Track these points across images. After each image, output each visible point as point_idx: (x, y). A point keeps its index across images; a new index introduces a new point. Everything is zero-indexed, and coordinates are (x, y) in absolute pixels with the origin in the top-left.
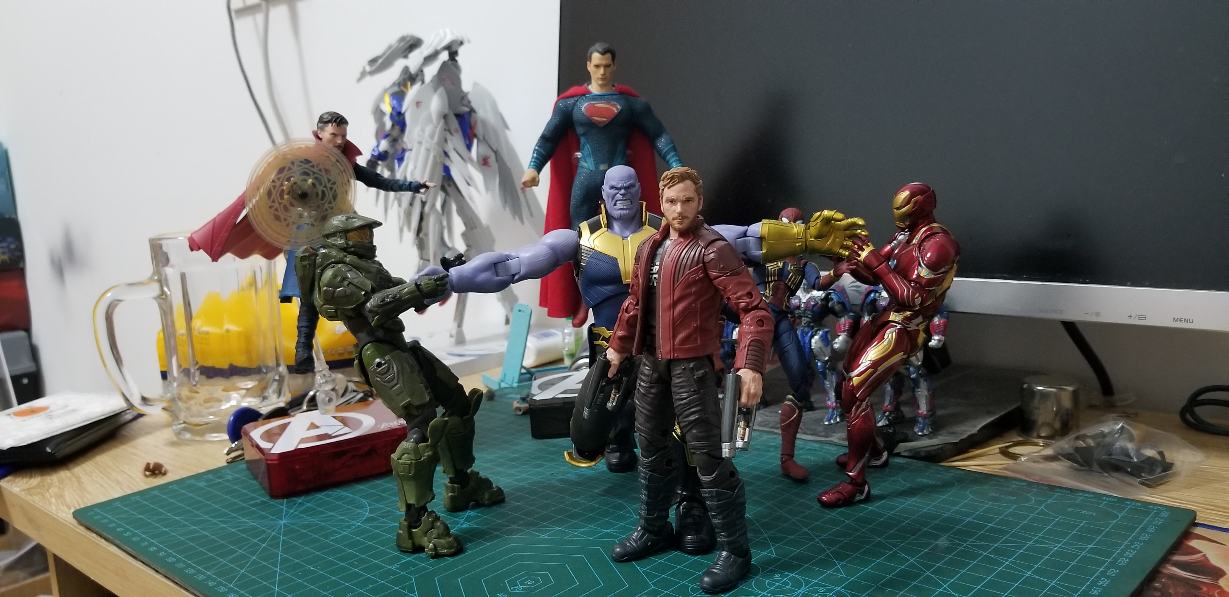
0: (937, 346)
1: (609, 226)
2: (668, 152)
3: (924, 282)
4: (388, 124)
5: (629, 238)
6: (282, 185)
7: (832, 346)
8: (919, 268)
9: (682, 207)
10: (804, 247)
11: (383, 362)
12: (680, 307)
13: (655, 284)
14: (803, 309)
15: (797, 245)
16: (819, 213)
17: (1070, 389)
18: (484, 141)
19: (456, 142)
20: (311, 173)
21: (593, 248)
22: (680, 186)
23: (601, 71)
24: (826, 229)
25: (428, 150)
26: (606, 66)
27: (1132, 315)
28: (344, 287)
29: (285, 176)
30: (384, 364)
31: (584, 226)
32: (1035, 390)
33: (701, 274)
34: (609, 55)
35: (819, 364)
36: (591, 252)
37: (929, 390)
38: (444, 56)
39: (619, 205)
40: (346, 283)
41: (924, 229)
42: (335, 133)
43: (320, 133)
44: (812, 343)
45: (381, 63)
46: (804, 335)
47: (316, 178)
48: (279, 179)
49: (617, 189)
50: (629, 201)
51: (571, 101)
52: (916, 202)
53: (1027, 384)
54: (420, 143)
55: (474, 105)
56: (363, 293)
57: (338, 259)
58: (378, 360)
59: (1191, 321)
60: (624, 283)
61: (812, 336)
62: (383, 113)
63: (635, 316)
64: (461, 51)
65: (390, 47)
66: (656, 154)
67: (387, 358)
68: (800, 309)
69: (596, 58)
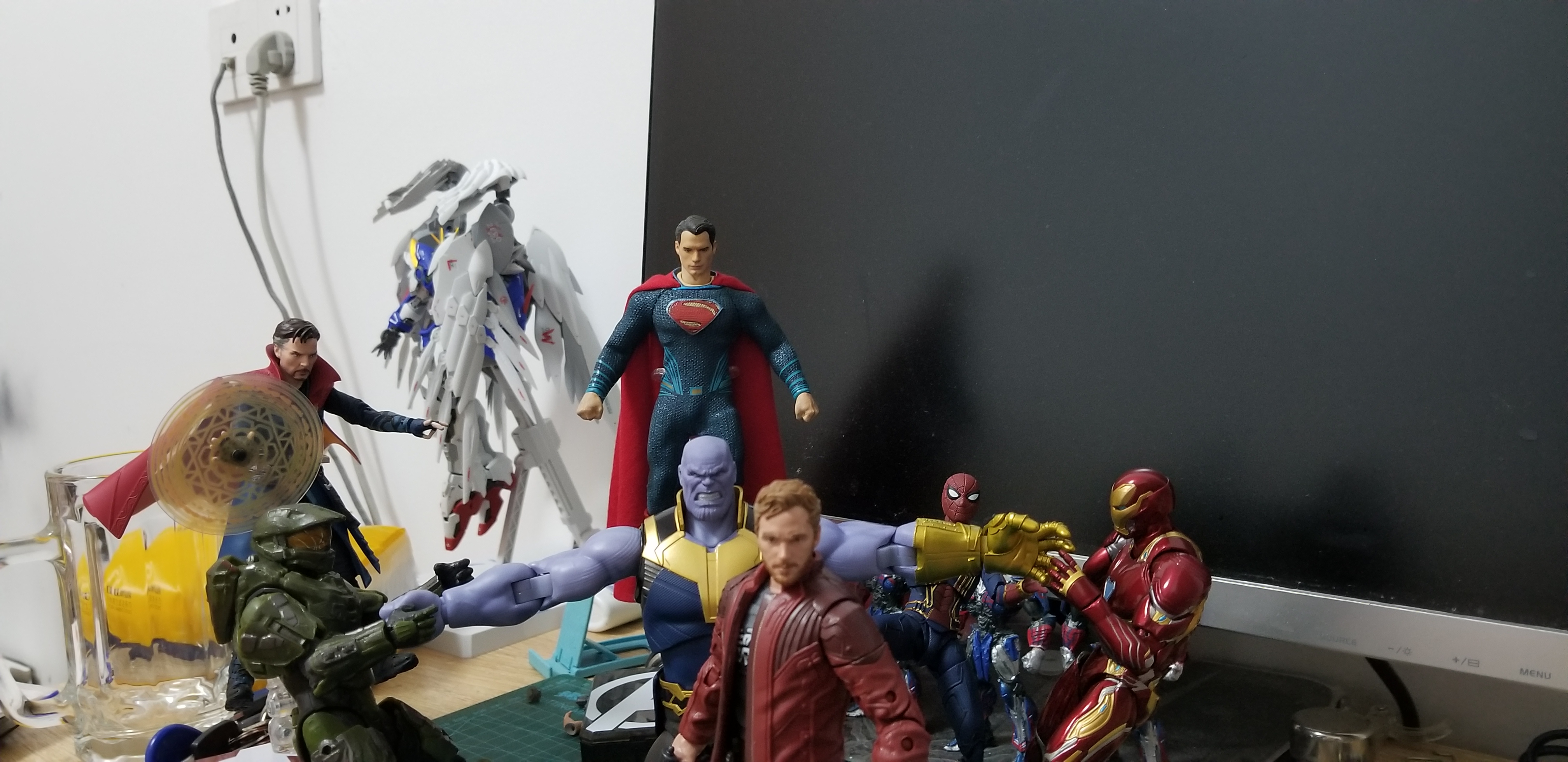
0: (1172, 678)
1: (688, 528)
2: (788, 371)
3: (1158, 631)
4: (413, 283)
5: (716, 550)
6: (206, 443)
7: (1021, 664)
8: (1151, 607)
9: (788, 550)
10: (979, 563)
11: (333, 746)
12: (783, 708)
13: (746, 663)
14: (979, 603)
15: (969, 560)
16: (1000, 517)
17: (1363, 736)
18: (546, 307)
19: (503, 314)
20: (252, 423)
21: (661, 564)
22: (785, 516)
23: (694, 256)
24: (1011, 541)
25: (463, 327)
26: (701, 250)
27: (1458, 658)
28: (273, 633)
29: (211, 430)
30: (335, 749)
31: (651, 526)
32: (1312, 736)
33: (816, 657)
34: (705, 235)
35: (1002, 686)
36: (658, 570)
37: (1159, 739)
38: (490, 197)
39: (703, 500)
40: (276, 626)
41: (1157, 540)
42: (298, 352)
43: (277, 350)
44: (993, 655)
45: (406, 197)
46: (981, 641)
47: (259, 430)
48: (201, 435)
49: (699, 476)
50: (717, 494)
51: (653, 295)
52: (1145, 500)
53: (1299, 725)
54: (452, 317)
55: (532, 261)
56: (303, 642)
57: (271, 580)
58: (326, 742)
59: (1548, 676)
60: (707, 621)
61: (993, 644)
62: (407, 268)
63: (716, 691)
64: (514, 189)
65: (420, 175)
66: (772, 371)
67: (339, 739)
68: (975, 604)
69: (687, 238)
